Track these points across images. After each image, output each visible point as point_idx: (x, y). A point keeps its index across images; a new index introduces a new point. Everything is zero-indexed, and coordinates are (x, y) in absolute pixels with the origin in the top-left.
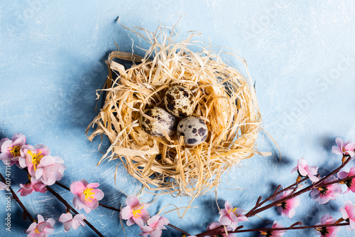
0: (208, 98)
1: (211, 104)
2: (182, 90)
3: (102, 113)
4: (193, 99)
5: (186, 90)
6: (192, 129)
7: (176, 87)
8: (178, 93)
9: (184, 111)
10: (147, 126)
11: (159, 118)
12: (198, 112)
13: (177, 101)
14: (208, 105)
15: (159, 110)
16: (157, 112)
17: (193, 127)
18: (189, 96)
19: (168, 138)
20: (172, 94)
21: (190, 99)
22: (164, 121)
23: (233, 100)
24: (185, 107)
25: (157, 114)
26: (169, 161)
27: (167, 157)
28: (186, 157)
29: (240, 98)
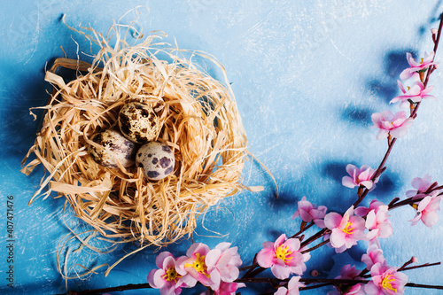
0: (177, 117)
1: (181, 125)
2: (139, 108)
3: (39, 139)
4: (156, 120)
5: (145, 108)
6: (152, 159)
7: (132, 105)
8: (134, 112)
9: (143, 135)
10: (96, 155)
11: (111, 145)
12: (166, 136)
13: (132, 122)
14: (177, 126)
15: (112, 134)
16: (109, 136)
17: (153, 156)
18: (150, 116)
19: (124, 171)
20: (126, 114)
21: (150, 120)
22: (118, 148)
23: (210, 119)
24: (144, 130)
25: (109, 139)
26: (128, 200)
27: (125, 194)
28: (149, 194)
29: (220, 117)
